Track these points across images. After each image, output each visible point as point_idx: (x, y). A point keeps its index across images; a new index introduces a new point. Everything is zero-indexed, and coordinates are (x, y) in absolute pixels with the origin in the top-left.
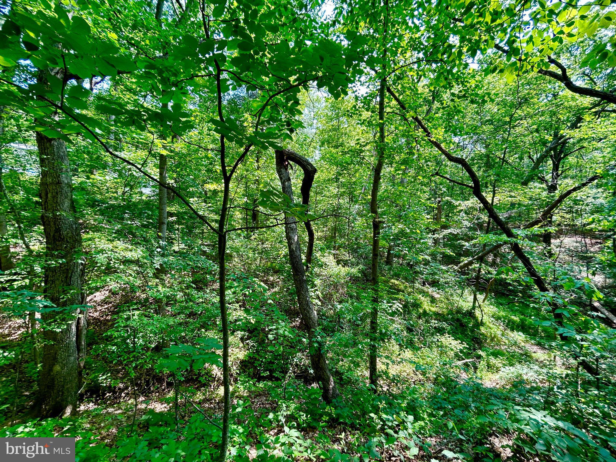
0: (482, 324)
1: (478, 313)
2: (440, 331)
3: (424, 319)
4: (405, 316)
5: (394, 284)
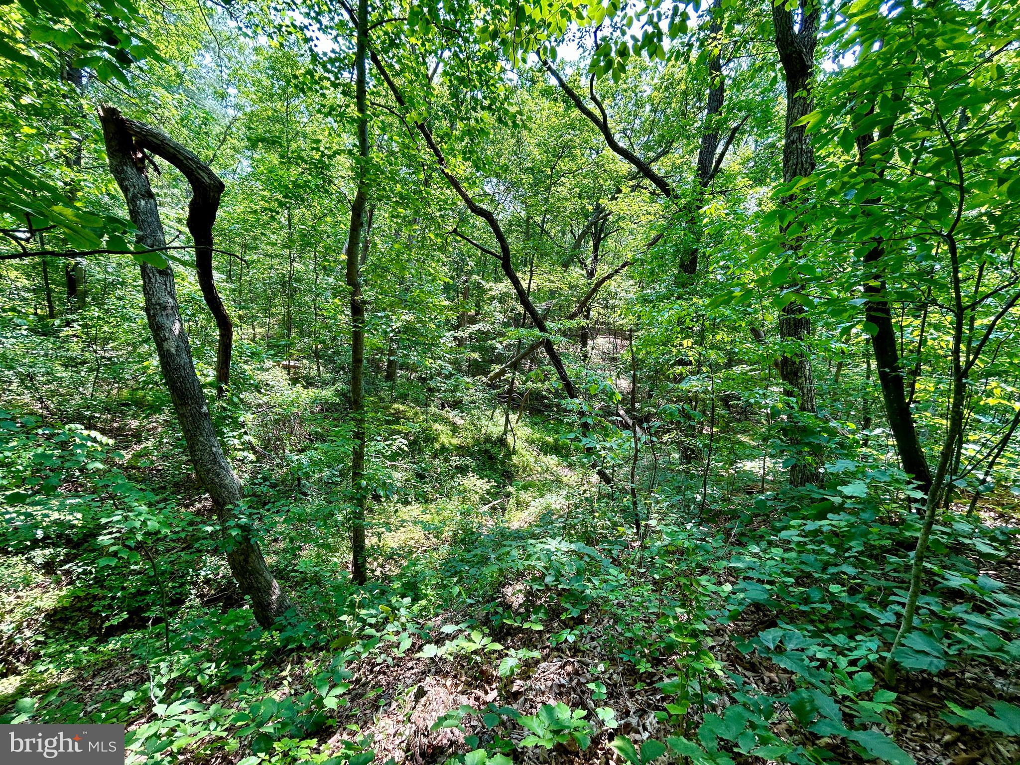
0: (514, 452)
1: (510, 439)
2: (462, 470)
3: (442, 458)
4: (413, 457)
5: (398, 412)
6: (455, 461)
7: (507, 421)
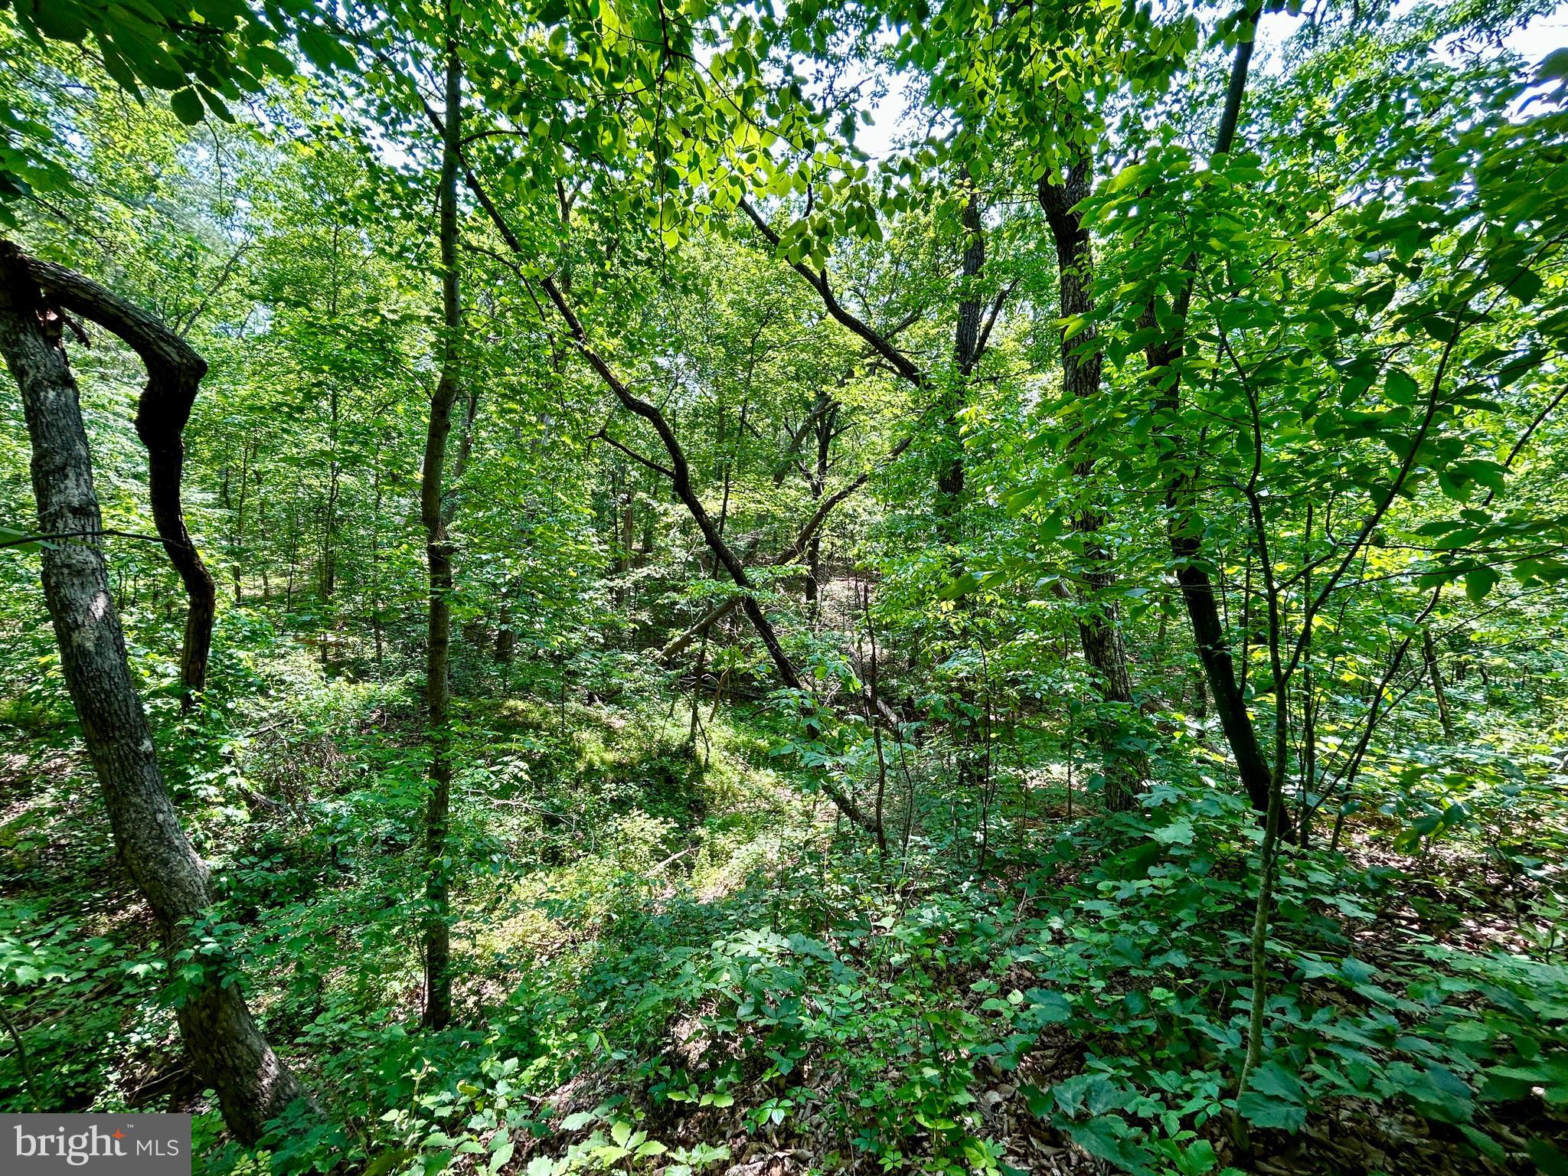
0: (708, 767)
1: (700, 747)
2: (622, 805)
3: (587, 786)
4: (539, 789)
5: (514, 712)
6: (610, 790)
7: (696, 718)
